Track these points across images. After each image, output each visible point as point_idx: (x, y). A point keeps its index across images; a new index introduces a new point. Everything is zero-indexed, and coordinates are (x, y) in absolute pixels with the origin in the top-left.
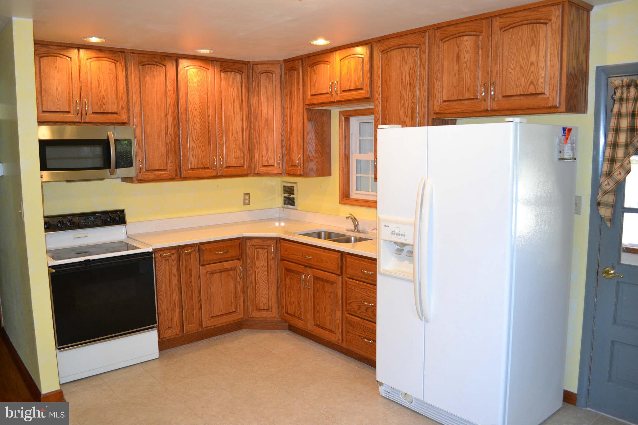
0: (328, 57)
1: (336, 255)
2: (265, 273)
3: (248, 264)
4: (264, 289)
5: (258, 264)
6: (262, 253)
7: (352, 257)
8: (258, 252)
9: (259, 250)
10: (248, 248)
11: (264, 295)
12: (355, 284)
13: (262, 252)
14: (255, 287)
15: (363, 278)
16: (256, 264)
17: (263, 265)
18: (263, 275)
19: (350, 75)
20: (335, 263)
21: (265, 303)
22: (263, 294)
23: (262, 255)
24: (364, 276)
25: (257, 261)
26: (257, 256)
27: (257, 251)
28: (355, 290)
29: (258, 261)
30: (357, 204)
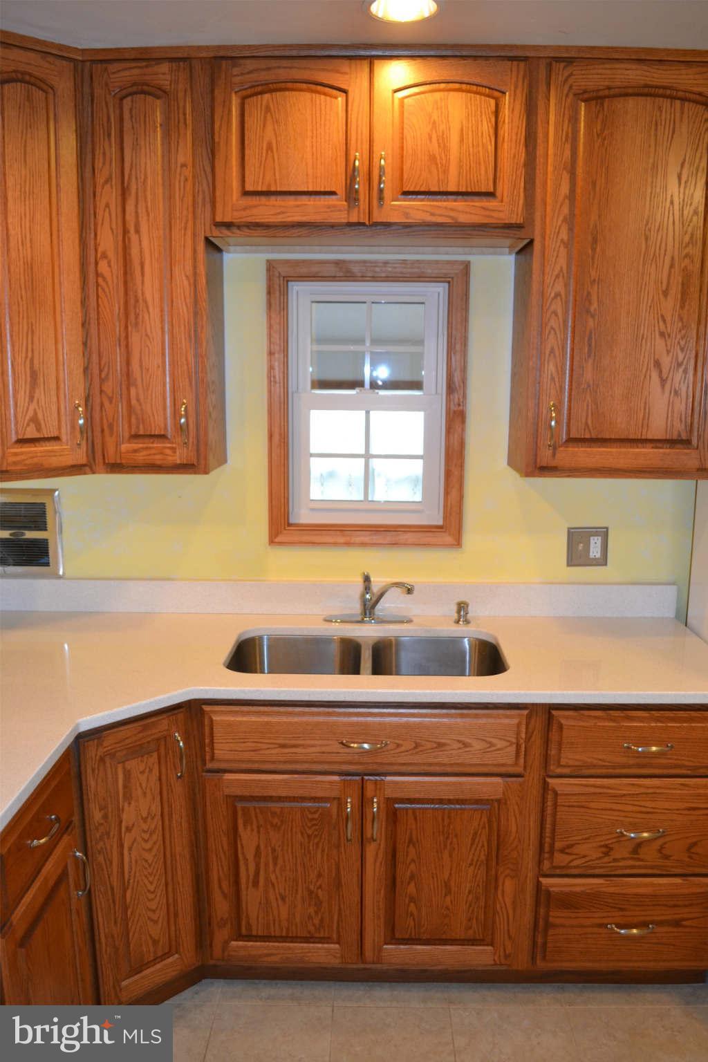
0: (338, 72)
1: (507, 717)
2: (155, 837)
3: (97, 829)
4: (152, 893)
5: (128, 816)
6: (143, 772)
7: (583, 715)
8: (128, 775)
9: (132, 764)
10: (93, 770)
11: (154, 911)
12: (592, 790)
13: (141, 769)
14: (124, 896)
15: (629, 767)
16: (124, 817)
17: (149, 813)
18: (147, 846)
19: (444, 147)
20: (505, 744)
21: (156, 938)
22: (150, 910)
23: (143, 778)
24: (631, 762)
25: (126, 804)
26: (125, 787)
27: (124, 768)
28: (592, 805)
29: (130, 803)
30: (342, 540)
